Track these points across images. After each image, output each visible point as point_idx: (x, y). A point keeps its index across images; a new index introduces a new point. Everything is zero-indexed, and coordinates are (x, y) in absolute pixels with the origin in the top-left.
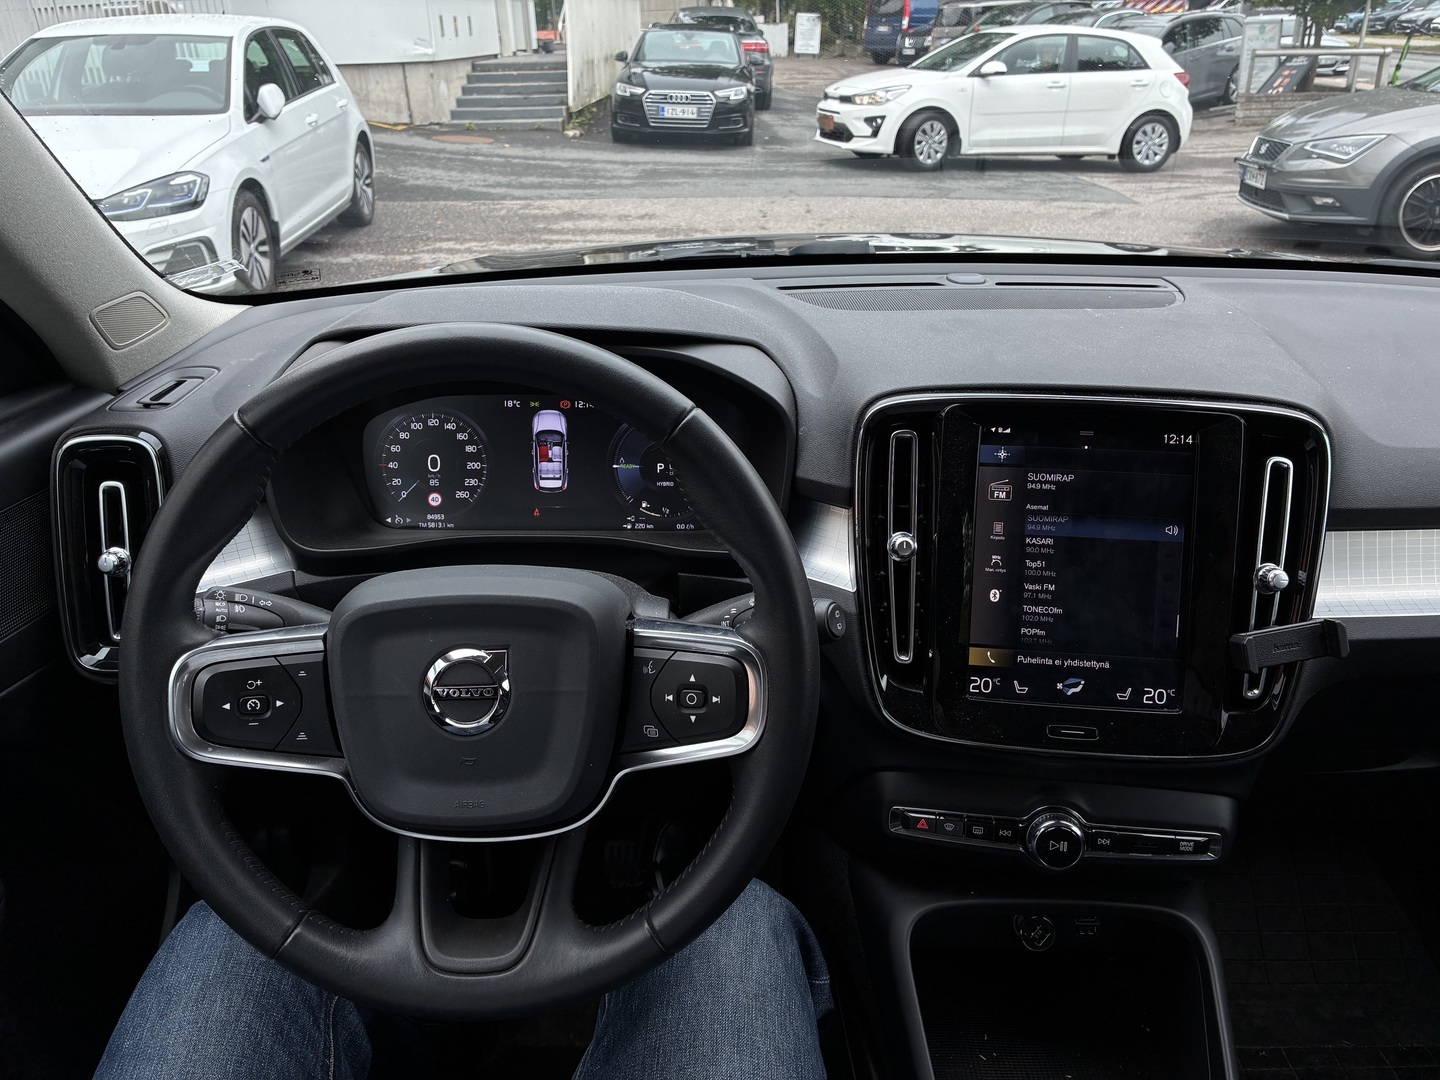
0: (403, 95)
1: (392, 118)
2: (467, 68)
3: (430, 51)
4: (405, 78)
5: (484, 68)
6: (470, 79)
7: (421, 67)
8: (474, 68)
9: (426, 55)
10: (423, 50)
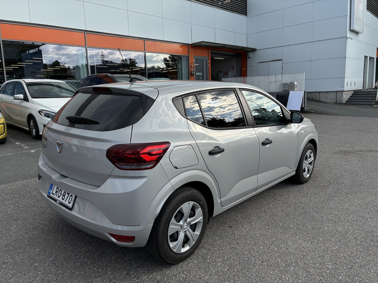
0: (336, 97)
1: (332, 101)
2: (353, 92)
3: (343, 89)
4: (337, 94)
5: (356, 92)
6: (352, 94)
7: (341, 92)
8: (354, 92)
9: (342, 90)
10: (342, 89)
